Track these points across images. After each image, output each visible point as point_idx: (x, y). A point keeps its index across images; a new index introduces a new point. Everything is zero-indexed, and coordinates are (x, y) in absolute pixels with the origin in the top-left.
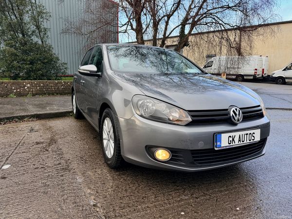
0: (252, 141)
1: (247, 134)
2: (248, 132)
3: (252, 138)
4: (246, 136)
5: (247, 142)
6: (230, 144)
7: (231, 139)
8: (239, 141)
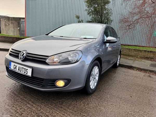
0: (25, 73)
1: (23, 68)
2: (24, 67)
3: (26, 72)
4: (22, 69)
5: (22, 72)
6: (14, 69)
7: (15, 67)
8: (19, 70)
